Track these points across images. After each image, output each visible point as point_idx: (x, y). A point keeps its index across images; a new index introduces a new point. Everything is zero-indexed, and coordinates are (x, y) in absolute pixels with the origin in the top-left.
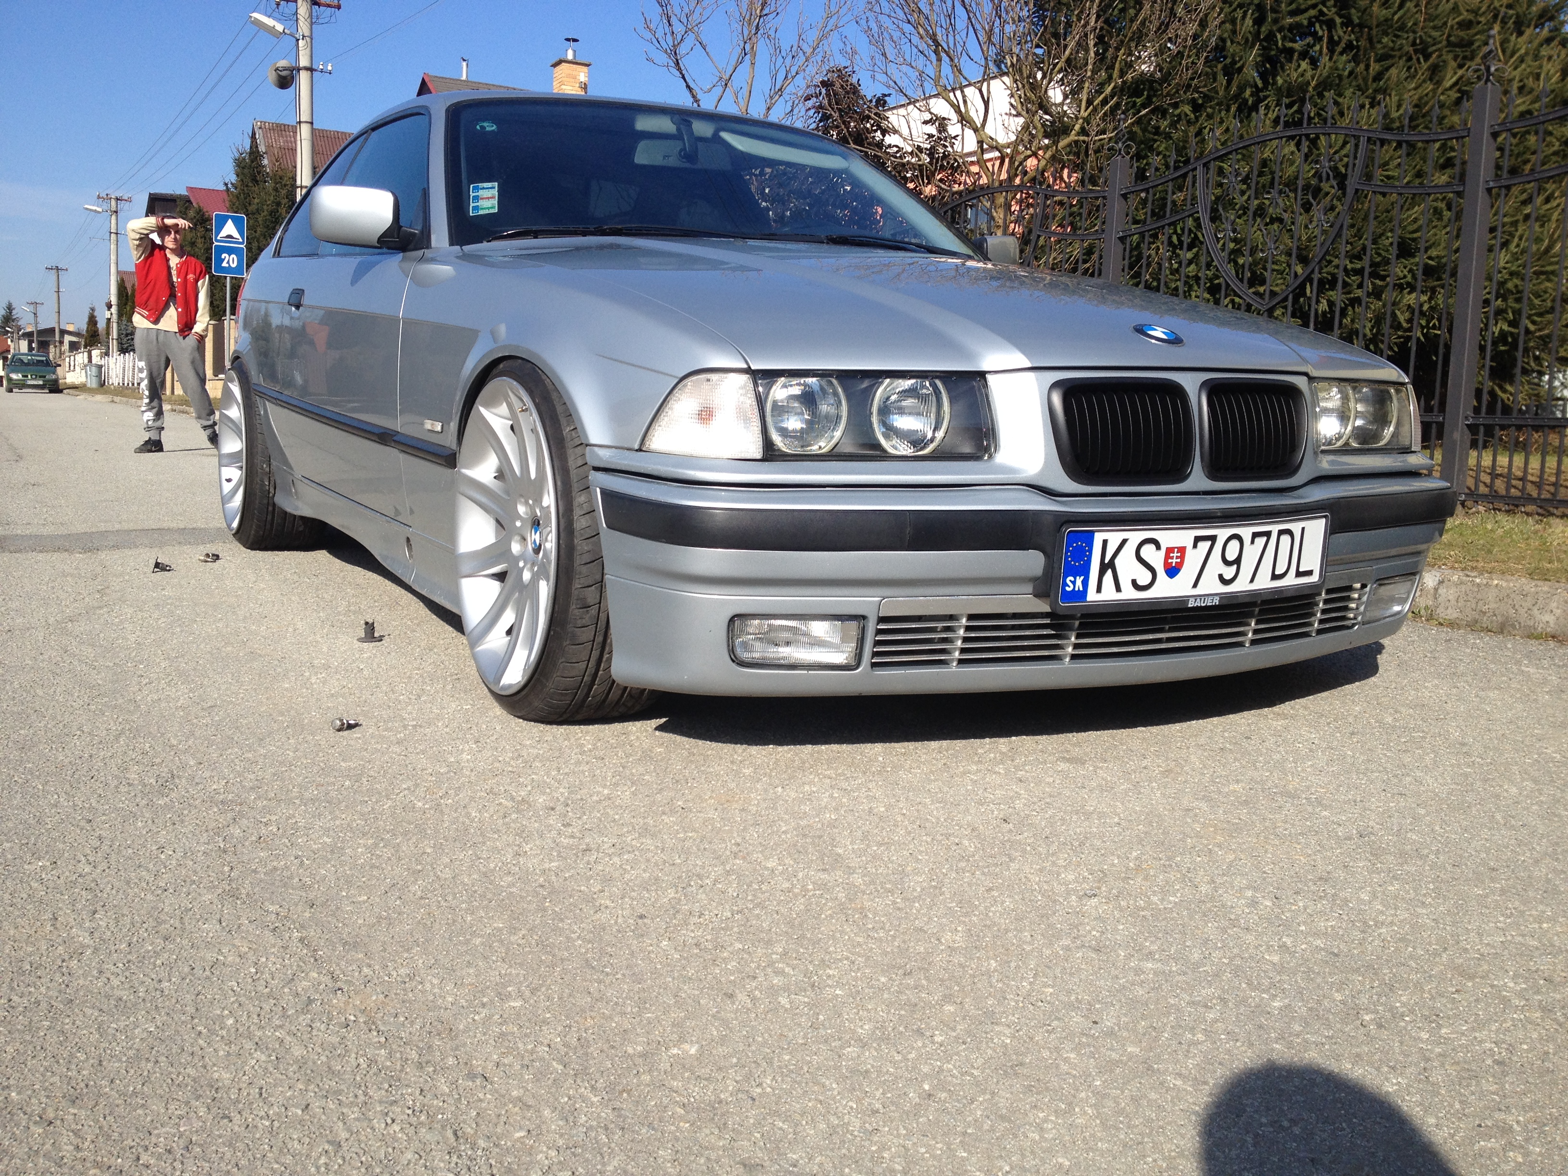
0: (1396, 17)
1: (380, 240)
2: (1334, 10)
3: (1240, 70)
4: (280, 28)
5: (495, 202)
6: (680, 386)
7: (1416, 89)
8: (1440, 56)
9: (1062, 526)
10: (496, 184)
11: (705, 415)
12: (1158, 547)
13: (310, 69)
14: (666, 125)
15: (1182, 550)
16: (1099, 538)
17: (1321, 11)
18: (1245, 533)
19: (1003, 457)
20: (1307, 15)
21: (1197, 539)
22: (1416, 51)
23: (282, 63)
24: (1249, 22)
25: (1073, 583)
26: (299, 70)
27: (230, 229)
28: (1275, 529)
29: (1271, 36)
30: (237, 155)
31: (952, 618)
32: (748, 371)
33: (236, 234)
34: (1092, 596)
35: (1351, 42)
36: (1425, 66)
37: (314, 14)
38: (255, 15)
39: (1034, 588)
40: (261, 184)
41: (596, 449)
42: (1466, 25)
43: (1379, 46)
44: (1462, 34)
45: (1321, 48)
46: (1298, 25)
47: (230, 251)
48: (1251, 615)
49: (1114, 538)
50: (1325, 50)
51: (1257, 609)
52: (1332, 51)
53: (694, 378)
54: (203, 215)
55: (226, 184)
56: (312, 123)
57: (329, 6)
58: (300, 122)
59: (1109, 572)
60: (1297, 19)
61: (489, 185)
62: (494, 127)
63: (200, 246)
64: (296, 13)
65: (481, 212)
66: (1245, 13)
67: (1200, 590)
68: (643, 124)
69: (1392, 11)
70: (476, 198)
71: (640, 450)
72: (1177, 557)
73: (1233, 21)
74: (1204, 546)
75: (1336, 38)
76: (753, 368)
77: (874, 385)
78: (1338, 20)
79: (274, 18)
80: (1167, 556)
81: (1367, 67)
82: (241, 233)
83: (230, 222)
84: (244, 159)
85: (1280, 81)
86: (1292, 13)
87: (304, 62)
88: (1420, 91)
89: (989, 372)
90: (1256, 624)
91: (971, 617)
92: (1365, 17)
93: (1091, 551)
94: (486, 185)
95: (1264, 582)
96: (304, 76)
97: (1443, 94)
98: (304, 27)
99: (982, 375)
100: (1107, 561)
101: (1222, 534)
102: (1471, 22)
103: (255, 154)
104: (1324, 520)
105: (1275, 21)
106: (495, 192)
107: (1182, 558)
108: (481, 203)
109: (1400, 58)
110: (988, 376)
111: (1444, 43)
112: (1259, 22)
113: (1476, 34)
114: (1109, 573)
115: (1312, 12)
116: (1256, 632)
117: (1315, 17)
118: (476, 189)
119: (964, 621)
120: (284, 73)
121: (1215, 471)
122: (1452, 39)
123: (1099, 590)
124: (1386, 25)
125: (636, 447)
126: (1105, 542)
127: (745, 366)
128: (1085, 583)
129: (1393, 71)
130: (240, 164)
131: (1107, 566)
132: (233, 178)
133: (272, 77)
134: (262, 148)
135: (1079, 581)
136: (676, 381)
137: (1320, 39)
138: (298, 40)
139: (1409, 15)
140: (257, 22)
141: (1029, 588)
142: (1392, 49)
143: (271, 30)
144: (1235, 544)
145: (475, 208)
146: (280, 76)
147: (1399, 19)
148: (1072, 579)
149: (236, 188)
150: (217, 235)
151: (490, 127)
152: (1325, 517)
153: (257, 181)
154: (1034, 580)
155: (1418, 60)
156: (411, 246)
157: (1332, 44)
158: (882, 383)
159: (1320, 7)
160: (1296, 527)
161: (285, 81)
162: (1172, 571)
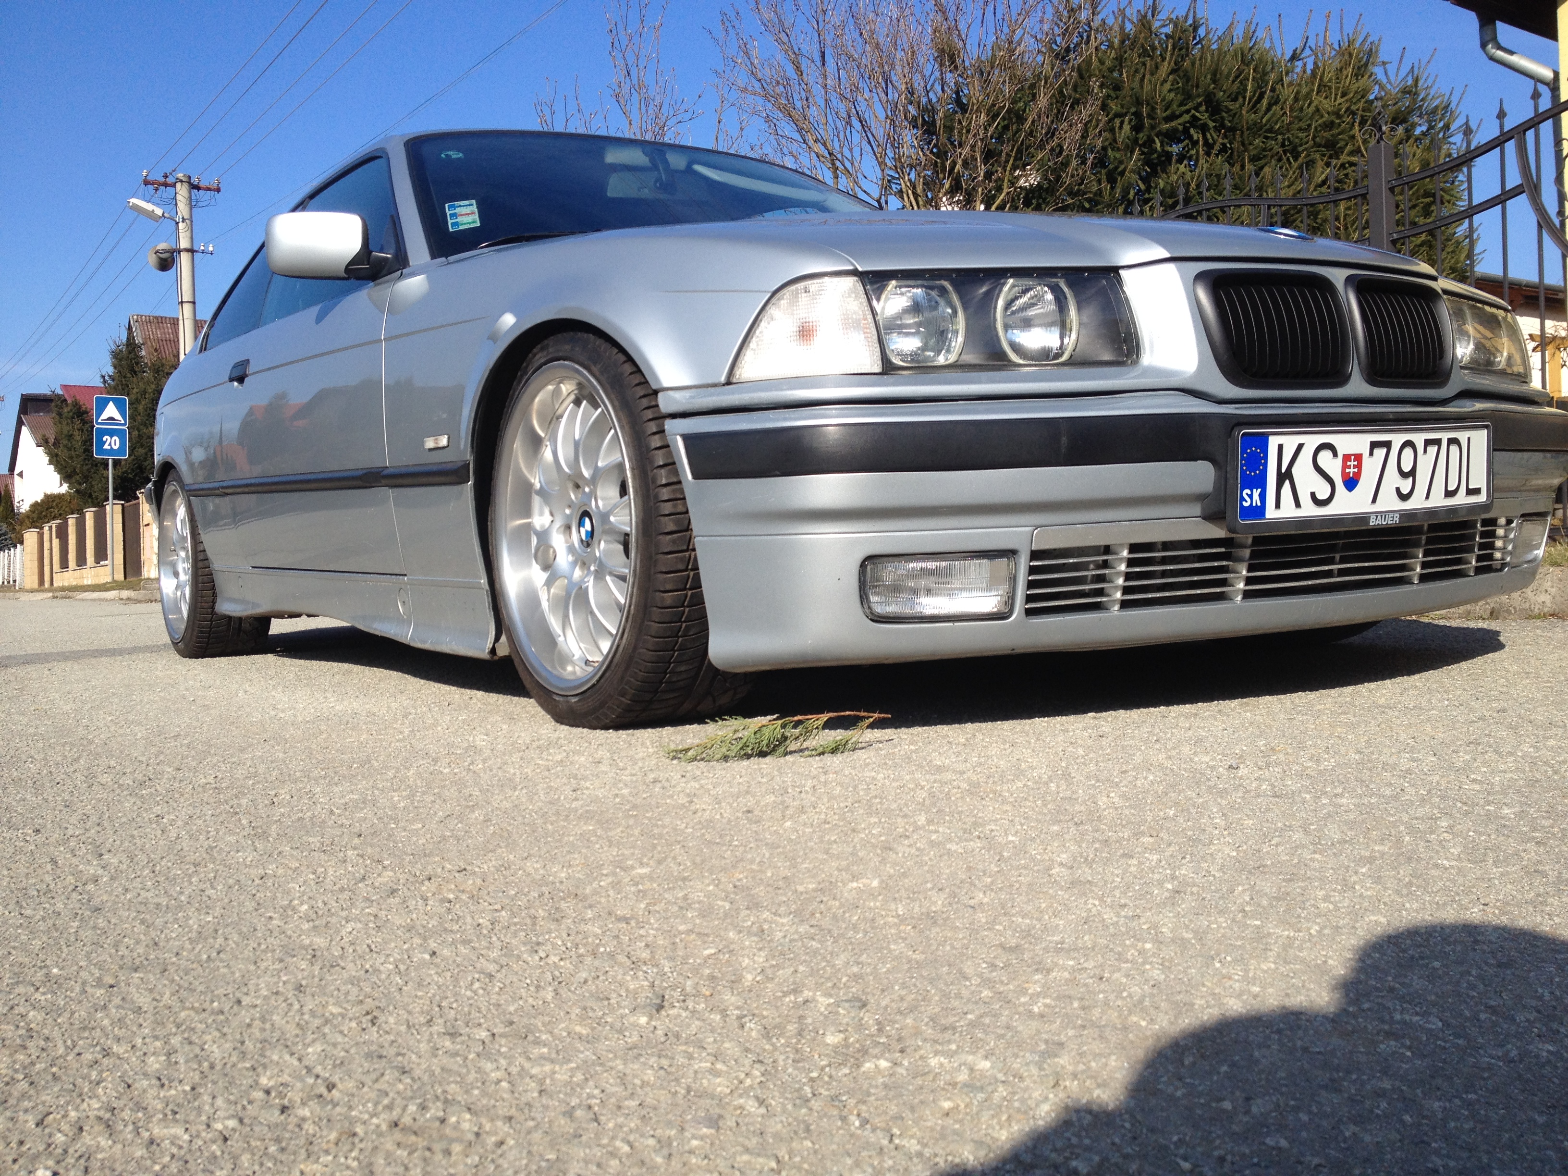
0: (1264, 120)
1: (347, 269)
2: (1206, 115)
3: (1122, 173)
4: (159, 212)
5: (476, 217)
6: (774, 300)
7: (1289, 187)
8: (1308, 155)
9: (1232, 429)
10: (474, 202)
11: (805, 333)
12: (1335, 455)
13: (191, 251)
14: (636, 157)
15: (1359, 457)
16: (1273, 442)
17: (1194, 116)
18: (1419, 439)
19: (1147, 359)
20: (1180, 120)
21: (1374, 445)
22: (1285, 152)
23: (162, 246)
24: (1127, 127)
25: (1250, 497)
26: (179, 251)
27: (111, 411)
28: (1445, 436)
29: (1150, 142)
30: (114, 347)
31: (1107, 550)
32: (854, 273)
33: (118, 416)
34: (1271, 513)
35: (1224, 145)
36: (1295, 165)
37: (193, 197)
38: (134, 201)
39: (1203, 509)
40: (139, 375)
41: (671, 393)
42: (1330, 125)
43: (1251, 147)
44: (1327, 135)
45: (1198, 152)
46: (1175, 130)
47: (111, 433)
48: (1417, 545)
49: (1290, 442)
50: (1201, 152)
51: (1424, 537)
52: (1208, 154)
53: (793, 288)
54: (80, 407)
55: (103, 377)
56: (194, 303)
57: (209, 189)
58: (182, 302)
59: (1287, 483)
60: (1173, 124)
61: (467, 202)
62: (461, 155)
63: (78, 438)
64: (175, 198)
65: (461, 228)
66: (1122, 123)
67: (1378, 507)
68: (612, 156)
69: (1260, 114)
70: (454, 215)
71: (728, 383)
72: (1355, 467)
73: (1112, 130)
74: (1381, 453)
75: (1211, 141)
76: (860, 269)
77: (996, 287)
78: (1211, 124)
79: (154, 204)
80: (1345, 466)
81: (1243, 167)
82: (123, 415)
83: (111, 404)
84: (121, 351)
85: (1162, 184)
86: (1168, 119)
87: (184, 243)
88: (1294, 187)
89: (1123, 267)
90: (1424, 556)
91: (1133, 548)
92: (1236, 120)
93: (1266, 457)
94: (462, 203)
95: (1438, 500)
96: (185, 258)
97: (1315, 190)
98: (183, 209)
99: (1116, 270)
100: (1283, 470)
101: (1397, 440)
102: (1332, 122)
103: (131, 345)
104: (1486, 431)
105: (1153, 127)
106: (474, 208)
107: (1359, 466)
108: (459, 219)
109: (1272, 157)
110: (1121, 272)
111: (1311, 143)
112: (1137, 128)
113: (1339, 134)
114: (1287, 485)
115: (1186, 117)
116: (1424, 565)
117: (1188, 122)
118: (454, 207)
119: (1125, 553)
120: (163, 256)
121: (1374, 376)
122: (1317, 139)
123: (1278, 506)
124: (1256, 129)
125: (723, 379)
126: (1280, 447)
127: (851, 268)
128: (1263, 497)
129: (1267, 169)
130: (116, 356)
131: (1285, 476)
132: (110, 370)
133: (152, 259)
134: (139, 340)
135: (1256, 493)
136: (769, 295)
137: (1197, 142)
138: (177, 223)
139: (1274, 119)
140: (136, 208)
141: (1197, 509)
142: (1264, 150)
143: (150, 215)
144: (1408, 452)
145: (453, 224)
146: (161, 259)
147: (1268, 121)
148: (1248, 491)
149: (113, 380)
150: (97, 419)
151: (455, 155)
152: (1486, 427)
153: (135, 372)
154: (1200, 498)
155: (1288, 159)
156: (384, 272)
157: (1209, 146)
158: (1004, 284)
159: (1193, 111)
160: (1462, 436)
161: (166, 263)
162: (1351, 483)
